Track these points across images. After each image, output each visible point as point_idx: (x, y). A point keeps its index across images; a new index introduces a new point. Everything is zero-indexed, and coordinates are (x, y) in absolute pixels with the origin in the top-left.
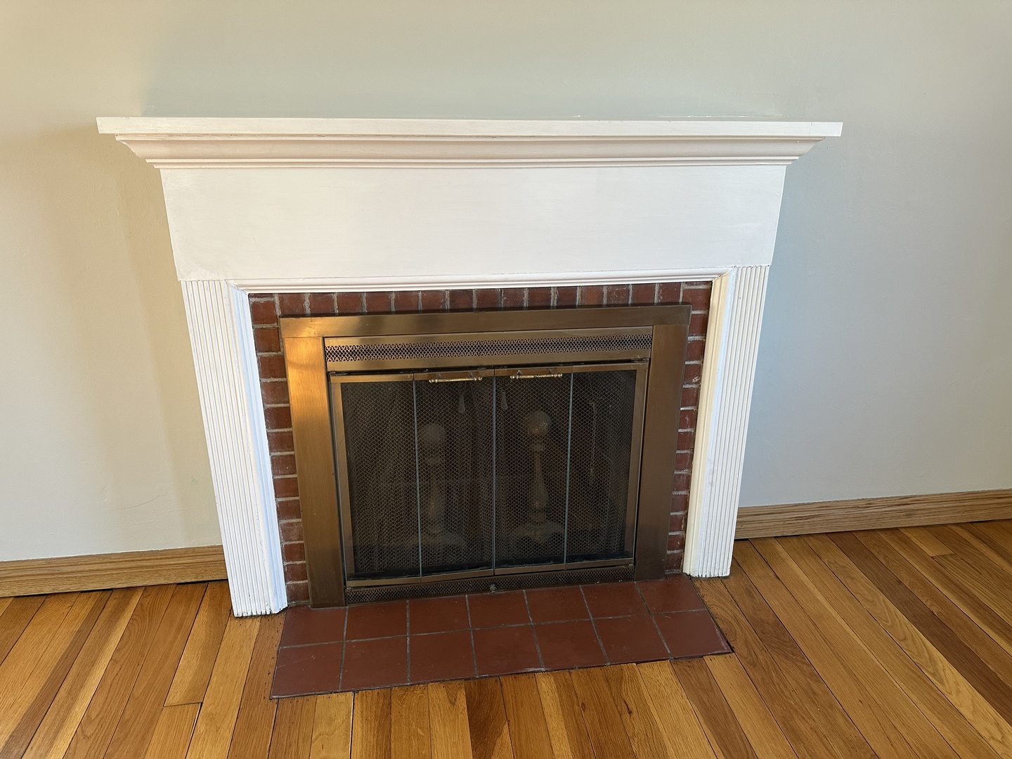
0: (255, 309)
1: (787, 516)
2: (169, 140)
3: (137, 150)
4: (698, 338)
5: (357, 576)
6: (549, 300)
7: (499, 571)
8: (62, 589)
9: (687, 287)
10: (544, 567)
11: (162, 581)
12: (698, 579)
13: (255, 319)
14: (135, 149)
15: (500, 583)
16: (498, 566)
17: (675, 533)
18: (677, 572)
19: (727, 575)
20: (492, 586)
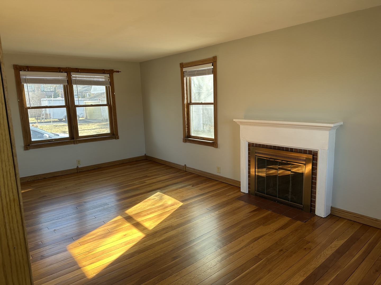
0: (248, 144)
1: (352, 215)
2: (240, 122)
3: (238, 123)
4: (316, 162)
5: (257, 191)
6: (289, 150)
7: (278, 199)
8: (226, 182)
9: (313, 152)
10: (286, 201)
11: (237, 186)
12: (317, 216)
13: (248, 146)
14: (237, 123)
15: (278, 201)
16: (278, 198)
17: (313, 204)
18: (314, 213)
19: (323, 217)
20: (277, 201)
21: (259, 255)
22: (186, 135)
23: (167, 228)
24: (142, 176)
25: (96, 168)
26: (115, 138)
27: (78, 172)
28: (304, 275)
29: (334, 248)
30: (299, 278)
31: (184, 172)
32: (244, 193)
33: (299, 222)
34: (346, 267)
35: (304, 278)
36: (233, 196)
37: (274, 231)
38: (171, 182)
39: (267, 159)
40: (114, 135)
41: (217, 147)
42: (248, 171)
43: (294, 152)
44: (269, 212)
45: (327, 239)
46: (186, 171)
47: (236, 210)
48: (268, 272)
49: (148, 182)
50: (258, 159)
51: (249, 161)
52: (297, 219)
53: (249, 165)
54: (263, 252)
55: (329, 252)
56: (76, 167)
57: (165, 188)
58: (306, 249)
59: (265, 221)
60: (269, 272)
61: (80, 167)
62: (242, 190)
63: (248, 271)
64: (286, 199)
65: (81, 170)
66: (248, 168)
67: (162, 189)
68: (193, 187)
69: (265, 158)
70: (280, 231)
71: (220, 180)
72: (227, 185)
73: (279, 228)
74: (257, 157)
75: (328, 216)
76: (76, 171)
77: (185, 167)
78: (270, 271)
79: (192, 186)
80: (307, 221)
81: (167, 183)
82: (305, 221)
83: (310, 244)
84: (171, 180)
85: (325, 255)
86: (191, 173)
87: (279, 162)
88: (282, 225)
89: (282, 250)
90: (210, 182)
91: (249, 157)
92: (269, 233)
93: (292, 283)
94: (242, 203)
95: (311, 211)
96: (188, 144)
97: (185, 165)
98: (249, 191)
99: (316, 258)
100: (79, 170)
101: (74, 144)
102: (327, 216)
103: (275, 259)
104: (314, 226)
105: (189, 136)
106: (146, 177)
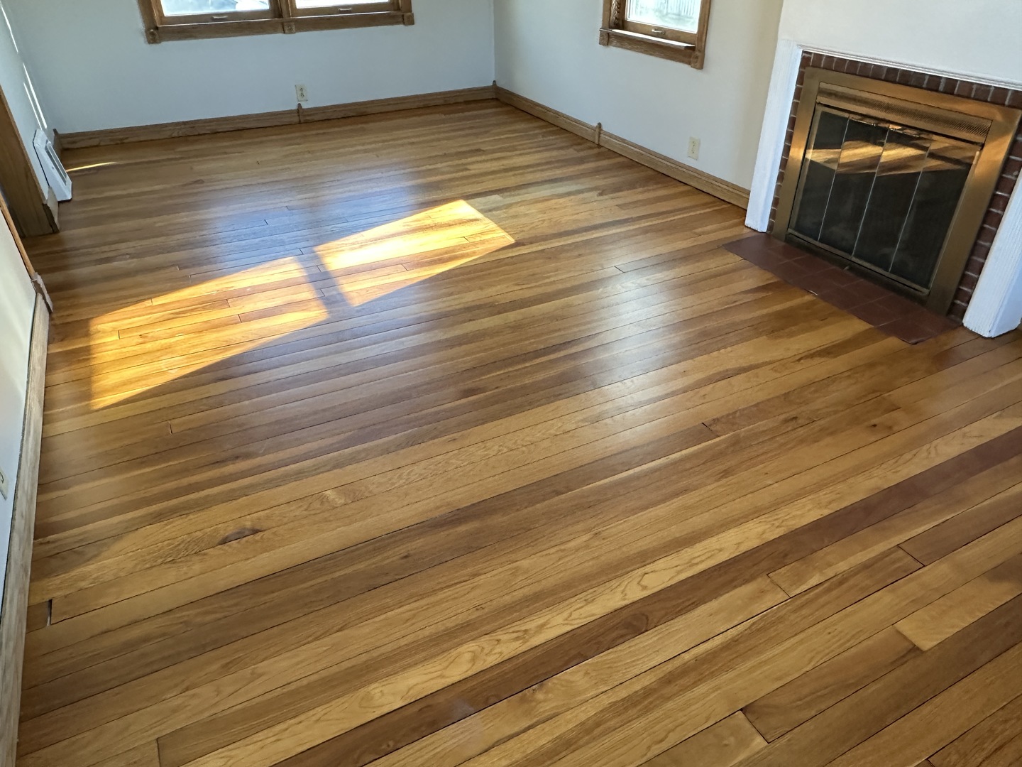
0: (803, 58)
5: (794, 229)
7: (854, 259)
10: (876, 269)
13: (801, 66)
15: (854, 268)
16: (856, 256)
17: (965, 289)
18: (958, 319)
19: (986, 336)
20: (847, 268)
21: (716, 421)
22: (613, 18)
23: (479, 307)
24: (468, 149)
25: (351, 114)
26: (400, 19)
27: (302, 121)
28: (830, 503)
29: (975, 440)
30: (809, 510)
31: (591, 148)
32: (754, 230)
33: (893, 342)
34: (985, 503)
35: (826, 512)
36: (713, 237)
37: (797, 358)
38: (539, 176)
39: (852, 117)
40: (399, 9)
41: (701, 67)
42: (782, 158)
43: (958, 95)
44: (808, 298)
45: (963, 406)
46: (599, 146)
47: (705, 279)
48: (722, 474)
49: (475, 169)
50: (824, 114)
51: (792, 123)
52: (891, 330)
53: (789, 137)
54: (731, 417)
55: (948, 448)
56: (294, 107)
57: (517, 192)
58: (877, 427)
59: (782, 325)
60: (722, 477)
61: (305, 106)
62: (748, 222)
63: (661, 464)
64: (883, 262)
65: (308, 115)
66: (785, 146)
67: (506, 194)
68: (601, 198)
69: (846, 115)
70: (817, 360)
71: (691, 183)
72: (713, 199)
73: (817, 351)
74: (820, 109)
75: (1004, 334)
76: (296, 119)
77: (597, 130)
78: (726, 473)
79: (601, 194)
80: (922, 341)
81: (530, 177)
82: (914, 341)
83: (895, 414)
84: (542, 170)
85: (933, 455)
86: (612, 154)
87: (893, 133)
88: (830, 345)
89: (795, 418)
90: (660, 186)
91: (795, 107)
92: (778, 363)
93: (780, 521)
94: (733, 260)
95: (950, 312)
96: (615, 51)
97: (600, 125)
98: (771, 227)
99: (894, 461)
100: (304, 116)
101: (284, 33)
102: (1000, 336)
103: (761, 440)
104: (942, 360)
105: (621, 23)
106: (478, 151)
